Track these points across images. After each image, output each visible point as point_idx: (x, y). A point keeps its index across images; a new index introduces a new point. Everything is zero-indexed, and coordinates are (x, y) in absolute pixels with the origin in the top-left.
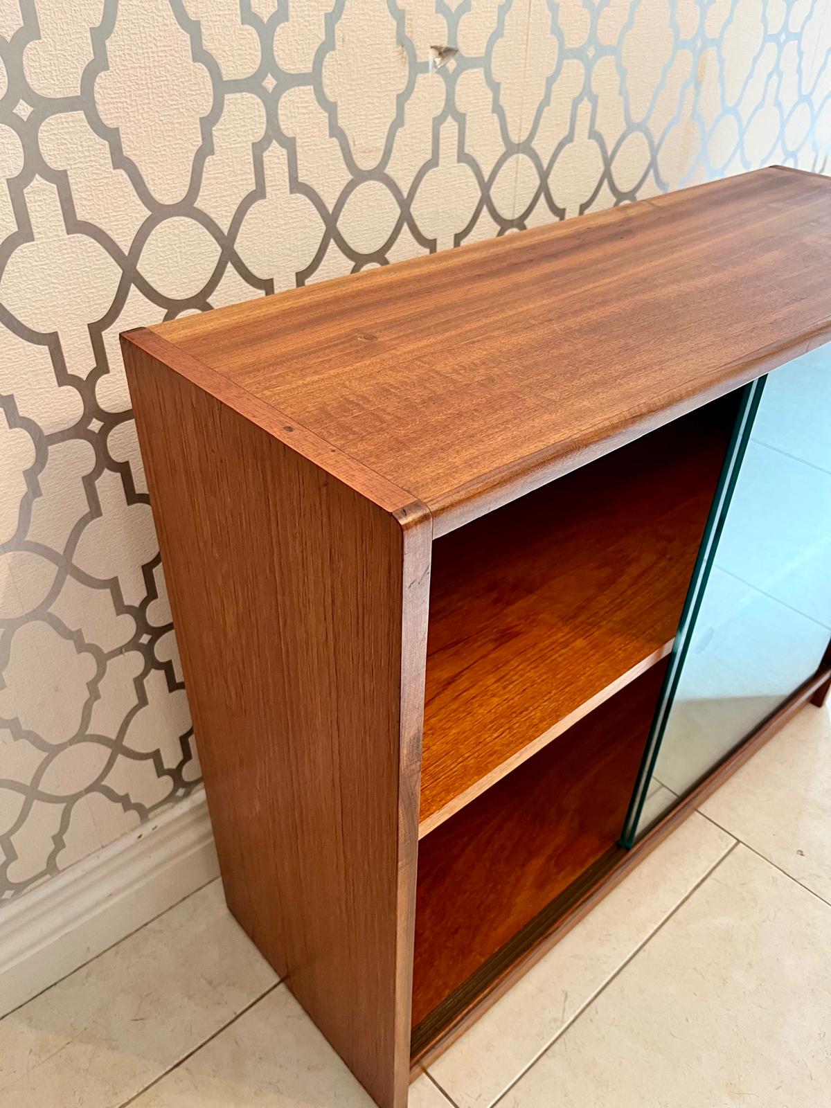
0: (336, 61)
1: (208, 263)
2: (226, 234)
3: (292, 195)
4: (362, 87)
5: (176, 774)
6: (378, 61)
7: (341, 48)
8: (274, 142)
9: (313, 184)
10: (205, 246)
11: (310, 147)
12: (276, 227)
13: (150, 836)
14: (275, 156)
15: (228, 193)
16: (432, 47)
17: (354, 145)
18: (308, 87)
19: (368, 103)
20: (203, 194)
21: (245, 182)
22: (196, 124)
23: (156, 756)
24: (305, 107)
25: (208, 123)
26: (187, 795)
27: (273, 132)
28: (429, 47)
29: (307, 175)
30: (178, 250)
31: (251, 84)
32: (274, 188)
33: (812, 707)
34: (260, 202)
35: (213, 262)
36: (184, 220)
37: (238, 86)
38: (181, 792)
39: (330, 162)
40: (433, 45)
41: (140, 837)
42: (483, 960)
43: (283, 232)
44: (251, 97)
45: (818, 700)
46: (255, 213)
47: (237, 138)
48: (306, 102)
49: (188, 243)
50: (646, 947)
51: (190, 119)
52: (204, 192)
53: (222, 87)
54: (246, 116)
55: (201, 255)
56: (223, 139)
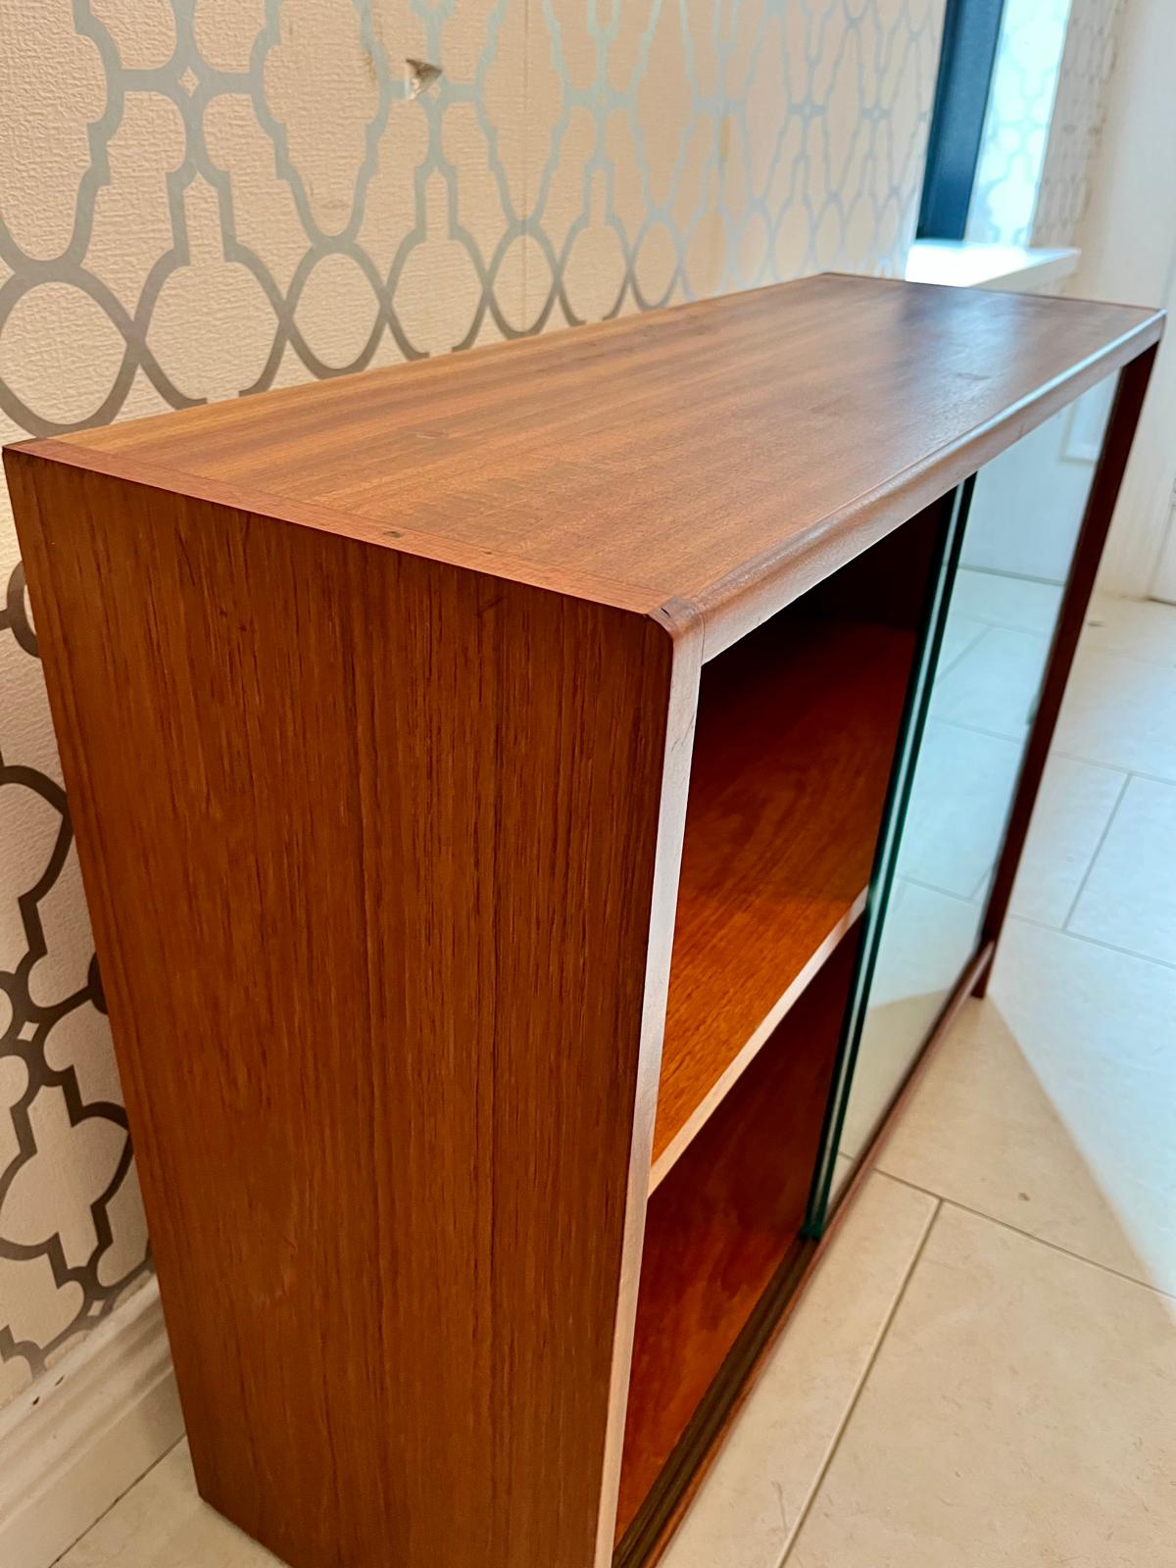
0: (283, 62)
1: (107, 364)
2: (132, 318)
3: (228, 264)
4: (318, 106)
5: (86, 1276)
6: (338, 71)
7: (289, 43)
8: (199, 175)
9: (257, 247)
10: (99, 336)
11: (250, 189)
12: (207, 314)
13: (53, 1396)
14: (200, 196)
15: (133, 249)
16: (409, 61)
17: (312, 194)
18: (244, 97)
19: (329, 132)
20: (94, 248)
21: (157, 235)
22: (82, 133)
23: (53, 1247)
24: (241, 126)
25: (100, 133)
26: (106, 1311)
27: (197, 159)
28: (404, 60)
29: (248, 234)
30: (58, 339)
31: (162, 80)
32: (202, 249)
33: (975, 1001)
34: (183, 270)
35: (114, 363)
36: (66, 288)
37: (143, 80)
38: (96, 1307)
39: (281, 217)
40: (411, 57)
41: (36, 1402)
43: (218, 323)
44: (163, 100)
46: (174, 288)
47: (144, 163)
48: (242, 119)
49: (74, 328)
51: (72, 124)
52: (96, 245)
53: (121, 79)
54: (157, 129)
55: (94, 351)
56: (125, 162)
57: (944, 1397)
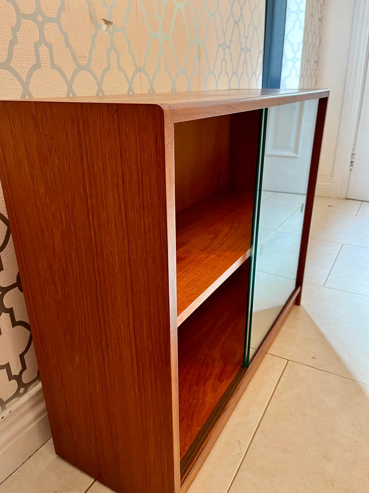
0: (66, 16)
1: (18, 94)
2: (25, 82)
3: (52, 70)
4: (77, 29)
5: (18, 378)
6: (83, 20)
7: (68, 11)
8: (43, 44)
9: (61, 66)
10: (15, 85)
11: (58, 50)
12: (46, 83)
13: (8, 417)
14: (43, 49)
15: (25, 62)
16: (103, 19)
17: (76, 53)
18: (56, 24)
19: (80, 36)
20: (13, 61)
21: (31, 59)
22: (10, 29)
23: (7, 367)
24: (55, 32)
25: (15, 30)
27: (42, 40)
28: (102, 19)
29: (58, 62)
30: (3, 85)
31: (32, 17)
32: (44, 64)
33: (296, 306)
34: (39, 70)
35: (19, 94)
36: (5, 71)
37: (26, 16)
39: (67, 58)
40: (103, 18)
41: (2, 418)
42: (199, 428)
43: (49, 86)
44: (32, 23)
45: (298, 302)
46: (37, 75)
47: (27, 39)
48: (55, 30)
49: (8, 82)
50: (267, 411)
51: (6, 26)
52: (14, 60)
53: (20, 16)
54: (31, 30)
55: (14, 90)
56: (22, 38)
57: (290, 414)
